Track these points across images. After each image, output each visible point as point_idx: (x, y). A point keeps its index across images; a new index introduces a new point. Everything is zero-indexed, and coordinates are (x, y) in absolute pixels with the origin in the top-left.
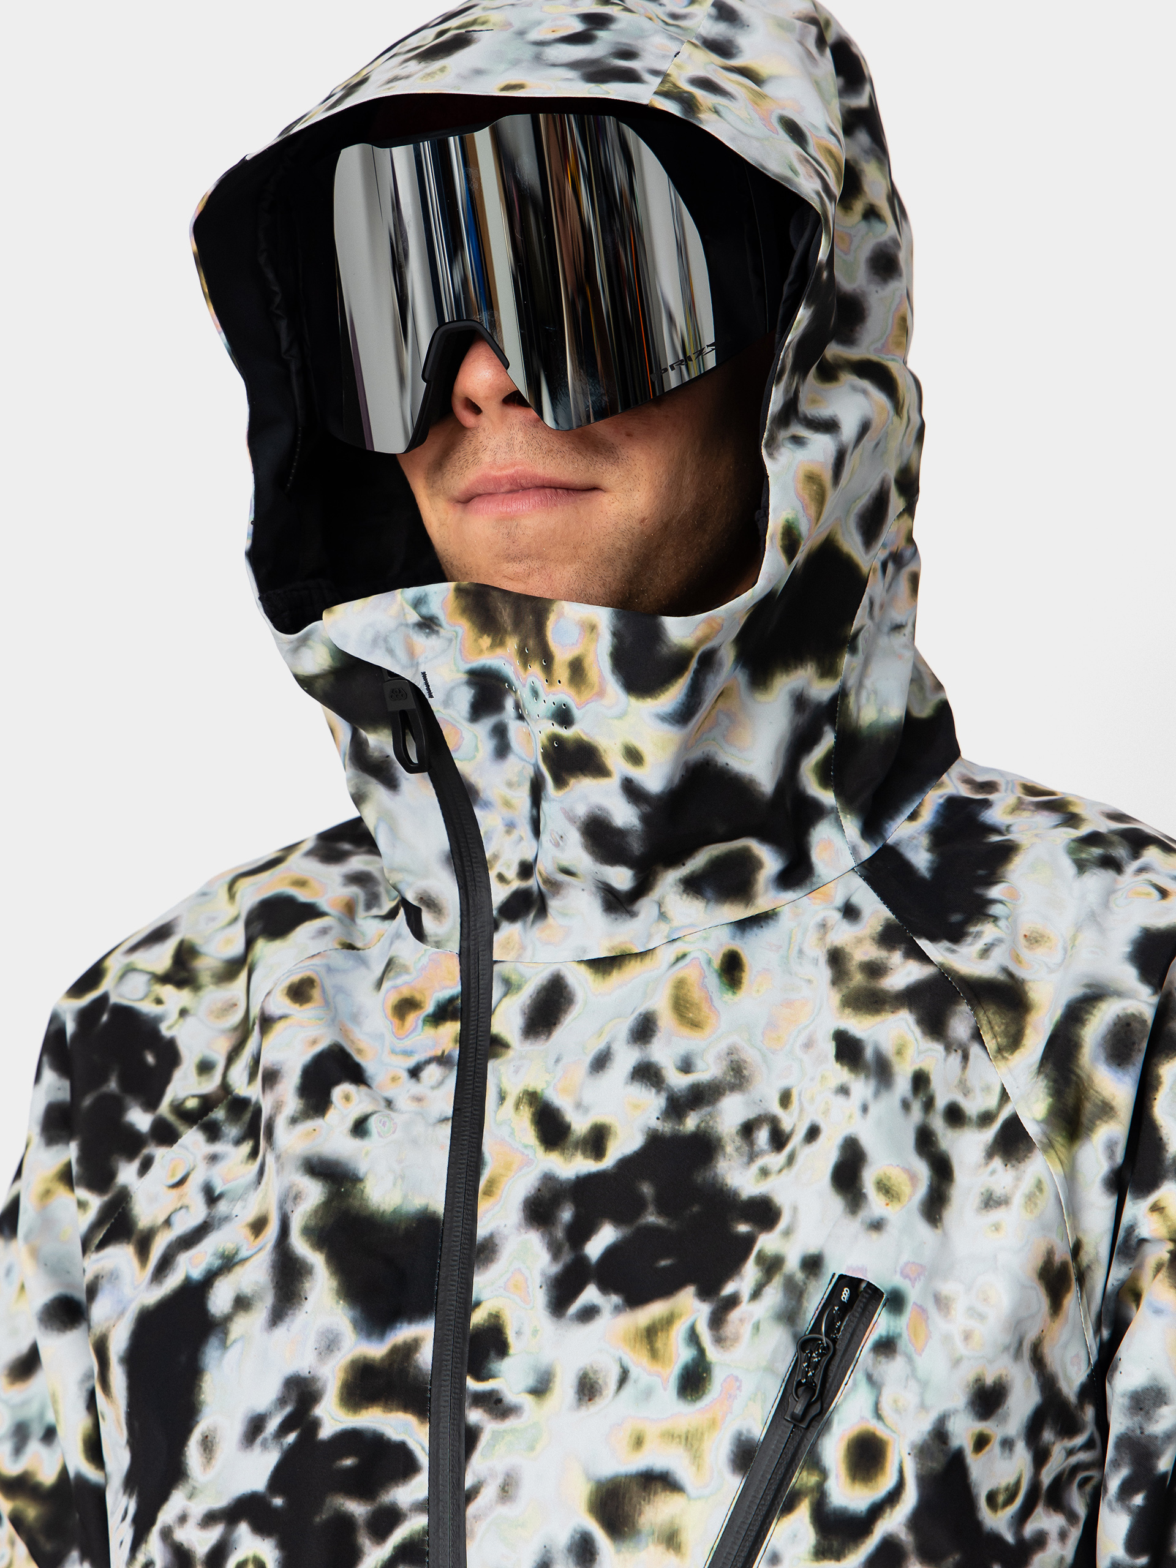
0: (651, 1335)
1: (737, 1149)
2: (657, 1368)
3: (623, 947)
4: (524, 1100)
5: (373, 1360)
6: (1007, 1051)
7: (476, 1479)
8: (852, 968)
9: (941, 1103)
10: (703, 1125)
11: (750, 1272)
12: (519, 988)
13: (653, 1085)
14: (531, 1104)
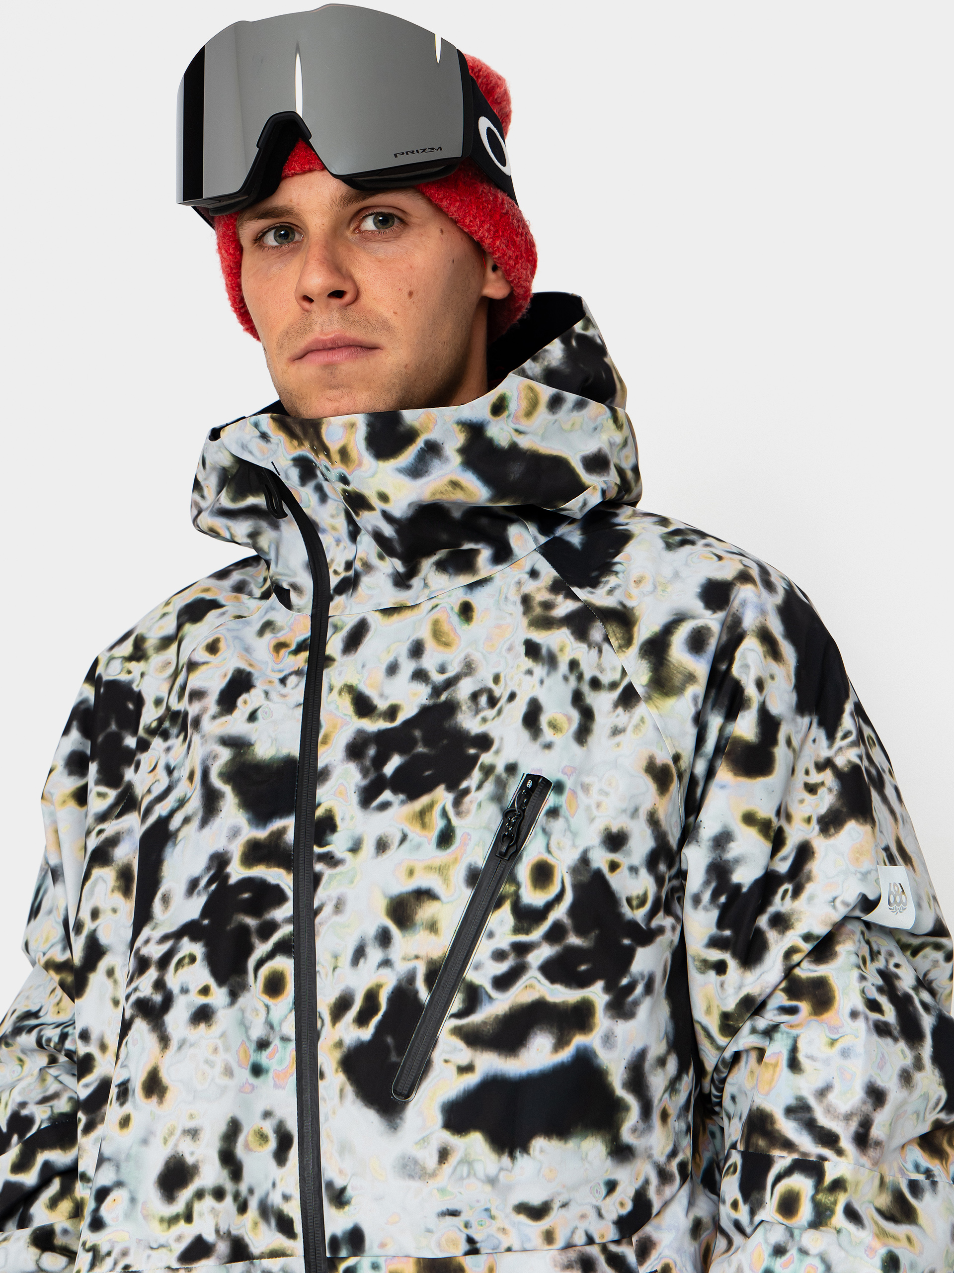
0: (422, 816)
1: (469, 708)
2: (425, 833)
3: (402, 602)
4: (345, 690)
5: (260, 840)
6: (625, 648)
7: (320, 903)
8: (535, 605)
9: (587, 676)
10: (449, 696)
11: (476, 775)
12: (342, 629)
13: (423, 681)
14: (350, 692)
